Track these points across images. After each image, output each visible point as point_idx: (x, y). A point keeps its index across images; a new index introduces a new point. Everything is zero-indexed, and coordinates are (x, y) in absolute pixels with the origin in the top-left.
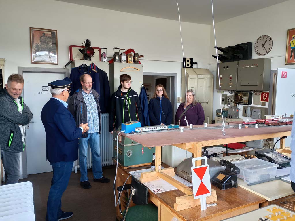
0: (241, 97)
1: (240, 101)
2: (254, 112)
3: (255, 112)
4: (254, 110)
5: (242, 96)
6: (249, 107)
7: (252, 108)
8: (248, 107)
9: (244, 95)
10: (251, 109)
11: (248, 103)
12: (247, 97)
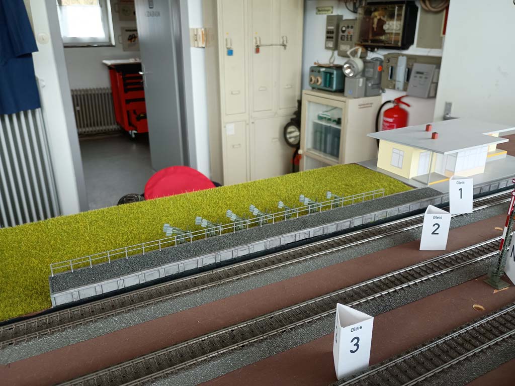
0: (381, 23)
1: (377, 38)
2: (418, 73)
3: (419, 75)
4: (417, 67)
5: (385, 19)
6: (403, 55)
7: (411, 59)
8: (400, 58)
9: (391, 17)
10: (408, 64)
11: (400, 44)
12: (399, 22)
